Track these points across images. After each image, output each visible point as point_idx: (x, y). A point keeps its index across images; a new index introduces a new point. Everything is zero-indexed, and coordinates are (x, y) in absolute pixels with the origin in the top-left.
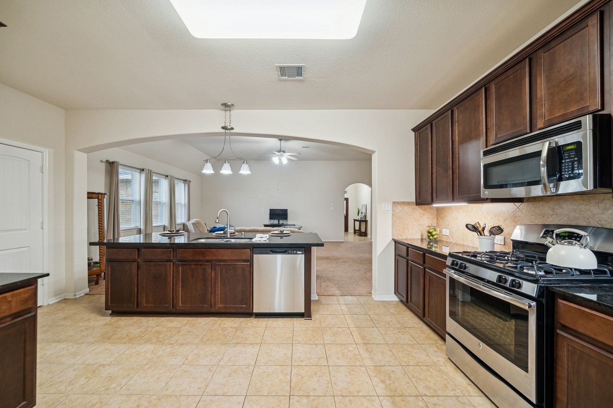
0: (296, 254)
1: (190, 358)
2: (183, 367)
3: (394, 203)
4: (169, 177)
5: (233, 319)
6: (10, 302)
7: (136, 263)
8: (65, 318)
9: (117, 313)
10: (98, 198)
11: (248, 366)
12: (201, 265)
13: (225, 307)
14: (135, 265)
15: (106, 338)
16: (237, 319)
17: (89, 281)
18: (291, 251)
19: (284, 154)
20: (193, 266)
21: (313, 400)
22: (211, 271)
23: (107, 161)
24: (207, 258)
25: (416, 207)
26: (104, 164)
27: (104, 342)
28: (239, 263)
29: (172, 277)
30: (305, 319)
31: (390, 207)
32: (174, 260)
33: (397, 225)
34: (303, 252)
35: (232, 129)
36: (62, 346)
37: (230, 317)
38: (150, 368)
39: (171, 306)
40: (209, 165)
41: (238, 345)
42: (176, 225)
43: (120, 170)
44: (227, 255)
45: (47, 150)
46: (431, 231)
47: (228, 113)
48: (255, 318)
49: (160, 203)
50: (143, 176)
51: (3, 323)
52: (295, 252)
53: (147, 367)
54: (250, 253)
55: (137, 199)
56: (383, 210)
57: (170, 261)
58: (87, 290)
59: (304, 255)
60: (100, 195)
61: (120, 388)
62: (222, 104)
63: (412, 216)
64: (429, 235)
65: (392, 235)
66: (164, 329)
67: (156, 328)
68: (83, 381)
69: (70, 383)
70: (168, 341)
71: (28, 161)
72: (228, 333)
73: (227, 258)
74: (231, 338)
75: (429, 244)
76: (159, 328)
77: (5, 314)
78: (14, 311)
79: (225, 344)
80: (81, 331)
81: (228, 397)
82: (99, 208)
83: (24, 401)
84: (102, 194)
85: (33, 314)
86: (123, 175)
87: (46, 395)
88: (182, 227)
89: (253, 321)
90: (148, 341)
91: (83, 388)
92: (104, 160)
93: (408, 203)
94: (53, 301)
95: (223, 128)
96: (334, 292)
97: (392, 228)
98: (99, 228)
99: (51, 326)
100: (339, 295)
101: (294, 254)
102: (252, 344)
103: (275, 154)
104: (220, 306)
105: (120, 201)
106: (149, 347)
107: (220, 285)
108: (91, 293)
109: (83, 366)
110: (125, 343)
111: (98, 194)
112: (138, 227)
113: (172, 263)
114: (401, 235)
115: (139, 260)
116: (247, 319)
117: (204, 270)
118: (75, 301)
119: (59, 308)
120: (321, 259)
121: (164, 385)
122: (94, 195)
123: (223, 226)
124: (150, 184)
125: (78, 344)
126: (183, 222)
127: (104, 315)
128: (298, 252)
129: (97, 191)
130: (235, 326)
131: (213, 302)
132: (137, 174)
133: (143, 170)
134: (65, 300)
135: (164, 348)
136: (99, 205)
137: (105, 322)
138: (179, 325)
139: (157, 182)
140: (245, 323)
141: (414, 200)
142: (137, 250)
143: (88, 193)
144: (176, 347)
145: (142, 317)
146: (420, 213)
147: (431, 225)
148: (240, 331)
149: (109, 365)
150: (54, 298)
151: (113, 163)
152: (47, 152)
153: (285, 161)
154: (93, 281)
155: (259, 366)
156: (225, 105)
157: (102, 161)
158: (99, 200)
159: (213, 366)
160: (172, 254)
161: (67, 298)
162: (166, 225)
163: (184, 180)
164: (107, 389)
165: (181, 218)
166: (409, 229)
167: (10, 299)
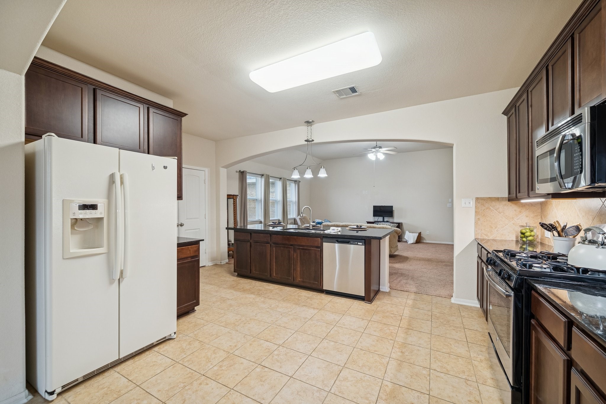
0: (357, 244)
1: (272, 306)
2: (267, 309)
3: (477, 199)
4: (282, 179)
5: (309, 292)
6: (190, 250)
7: (249, 243)
8: (215, 274)
9: (241, 275)
10: (233, 198)
11: (305, 318)
12: (287, 247)
13: (303, 282)
14: (249, 244)
15: (233, 287)
16: (312, 292)
17: (229, 256)
18: (353, 242)
19: (380, 150)
20: (282, 248)
21: (338, 345)
22: (294, 252)
23: (240, 171)
24: (291, 243)
25: (510, 203)
26: (238, 173)
27: (231, 289)
28: (313, 249)
29: (269, 254)
30: (365, 303)
31: (472, 204)
32: (271, 243)
33: (481, 224)
34: (364, 243)
35: (313, 140)
36: (212, 286)
37: (307, 290)
38: (250, 306)
39: (269, 275)
40: (296, 172)
41: (305, 307)
42: (288, 220)
43: (248, 177)
44: (304, 242)
45: (207, 169)
46: (524, 231)
47: (309, 127)
48: (325, 294)
49: (276, 201)
50: (263, 180)
51: (188, 260)
52: (356, 243)
53: (249, 305)
54: (320, 241)
55: (260, 198)
56: (463, 207)
57: (268, 243)
58: (227, 260)
59: (364, 246)
60: (234, 196)
61: (234, 310)
62: (305, 122)
63: (502, 214)
64: (522, 235)
65: (475, 235)
66: (264, 289)
67: (259, 288)
68: (219, 303)
69: (214, 303)
70: (263, 295)
71: (199, 177)
72: (301, 299)
73: (304, 244)
74: (302, 302)
75: (521, 247)
76: (260, 288)
77: (189, 256)
78: (192, 255)
79: (296, 304)
80: (221, 281)
81: (286, 329)
82: (234, 205)
83: (195, 300)
84: (235, 195)
85: (198, 258)
86: (250, 180)
87: (204, 305)
88: (293, 221)
89: (323, 296)
90: (253, 293)
91: (218, 306)
92: (238, 171)
93: (497, 199)
94: (210, 264)
95: (306, 141)
96: (410, 289)
97: (476, 227)
98: (234, 220)
99: (208, 277)
100: (413, 292)
101: (355, 244)
102: (314, 308)
103: (371, 151)
104: (299, 279)
105: (248, 200)
106: (253, 296)
107: (300, 264)
108: (230, 263)
109: (220, 297)
110: (241, 291)
111: (234, 195)
112: (260, 220)
113: (269, 245)
114: (487, 235)
115: (251, 241)
116: (319, 293)
117: (289, 252)
118: (221, 266)
119: (213, 268)
120: (420, 260)
121: (255, 314)
122: (231, 197)
123: (321, 221)
124: (267, 186)
125: (219, 287)
126: (294, 217)
127: (233, 275)
128: (359, 244)
129: (232, 194)
130: (308, 296)
131: (295, 276)
132: (259, 179)
133: (263, 175)
134: (216, 265)
135: (260, 298)
136: (234, 203)
137: (233, 279)
138: (272, 289)
139: (273, 184)
140: (316, 296)
141: (506, 195)
142: (250, 234)
143: (228, 195)
144: (267, 299)
145: (253, 280)
146: (515, 210)
147: (525, 225)
148: (310, 299)
149: (231, 300)
150: (211, 262)
151: (243, 172)
152: (207, 170)
153: (381, 157)
154: (231, 256)
155: (312, 320)
156: (308, 122)
157: (237, 172)
158: (234, 200)
159: (284, 313)
160: (269, 237)
161: (217, 263)
162: (280, 219)
163: (294, 181)
164: (228, 309)
165: (292, 214)
166: (499, 228)
167: (190, 249)
